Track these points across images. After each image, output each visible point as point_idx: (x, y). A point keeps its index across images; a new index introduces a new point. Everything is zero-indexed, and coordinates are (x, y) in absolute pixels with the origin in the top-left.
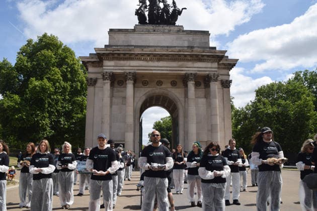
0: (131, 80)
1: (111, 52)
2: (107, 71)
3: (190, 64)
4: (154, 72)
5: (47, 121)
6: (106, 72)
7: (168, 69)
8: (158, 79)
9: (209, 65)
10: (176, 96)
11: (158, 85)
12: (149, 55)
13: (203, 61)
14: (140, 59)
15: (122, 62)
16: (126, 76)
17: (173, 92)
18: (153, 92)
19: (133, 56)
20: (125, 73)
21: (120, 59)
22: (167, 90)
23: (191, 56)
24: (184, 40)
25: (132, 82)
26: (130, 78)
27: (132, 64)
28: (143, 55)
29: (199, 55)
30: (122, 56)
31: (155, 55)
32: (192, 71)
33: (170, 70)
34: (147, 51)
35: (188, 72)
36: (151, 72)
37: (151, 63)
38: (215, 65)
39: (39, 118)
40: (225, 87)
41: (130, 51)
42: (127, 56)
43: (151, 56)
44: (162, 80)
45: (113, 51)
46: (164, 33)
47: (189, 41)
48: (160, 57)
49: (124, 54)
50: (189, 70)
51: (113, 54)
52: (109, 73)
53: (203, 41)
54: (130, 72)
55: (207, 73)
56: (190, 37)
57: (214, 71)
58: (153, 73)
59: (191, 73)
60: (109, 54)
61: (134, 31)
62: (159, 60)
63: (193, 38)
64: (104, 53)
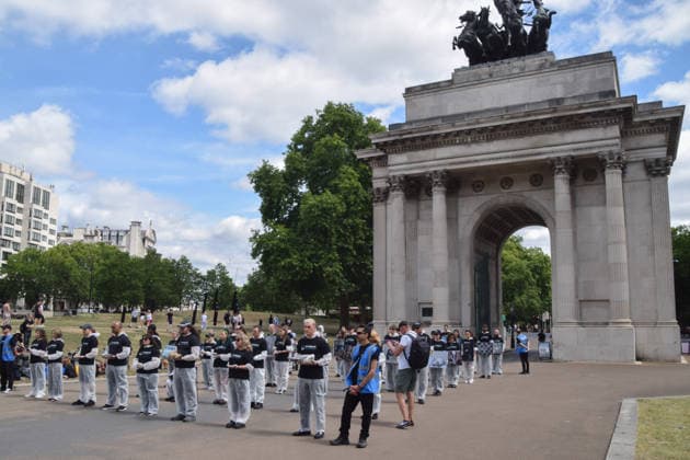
0: (440, 186)
1: (398, 137)
2: (396, 174)
3: (555, 138)
4: (482, 164)
5: (338, 267)
6: (394, 177)
7: (510, 154)
8: (503, 176)
9: (598, 133)
10: (541, 206)
11: (504, 188)
12: (469, 132)
13: (585, 128)
14: (453, 143)
15: (422, 154)
16: (430, 179)
17: (535, 197)
18: (494, 202)
19: (439, 140)
20: (424, 174)
21: (417, 148)
22: (522, 196)
23: (557, 120)
24: (555, 84)
27: (438, 156)
28: (458, 133)
30: (418, 142)
31: (483, 130)
32: (562, 151)
33: (513, 157)
34: (462, 126)
35: (552, 156)
36: (476, 165)
37: (475, 148)
38: (615, 131)
39: (322, 263)
40: (655, 176)
41: (432, 130)
42: (429, 140)
43: (473, 134)
45: (401, 135)
46: (510, 77)
47: (565, 84)
48: (492, 134)
49: (423, 138)
50: (553, 152)
51: (404, 141)
53: (599, 77)
54: (435, 172)
55: (595, 151)
56: (568, 76)
57: (613, 145)
59: (559, 158)
60: (394, 141)
61: (450, 83)
62: (490, 139)
63: (575, 76)
64: (385, 142)
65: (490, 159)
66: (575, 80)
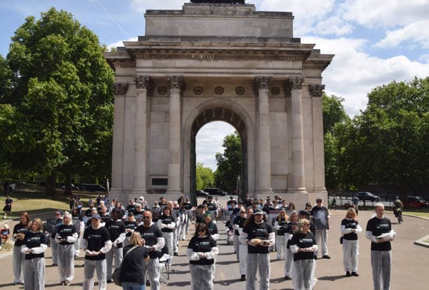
0: (177, 88)
1: (148, 47)
2: (142, 74)
3: (262, 64)
4: (209, 75)
5: (59, 143)
6: (141, 77)
7: (230, 71)
9: (290, 64)
10: (243, 109)
11: (217, 93)
12: (202, 51)
13: (282, 60)
14: (189, 57)
15: (164, 62)
16: (170, 82)
17: (238, 102)
18: (210, 103)
19: (179, 53)
20: (167, 77)
21: (161, 57)
23: (264, 52)
24: (255, 27)
25: (178, 90)
26: (175, 85)
27: (177, 65)
28: (194, 51)
29: (274, 50)
30: (163, 53)
31: (211, 52)
32: (265, 73)
33: (233, 73)
34: (199, 45)
35: (258, 75)
37: (205, 63)
38: (299, 64)
39: (45, 139)
41: (174, 45)
42: (171, 53)
43: (206, 53)
44: (223, 86)
45: (151, 46)
46: (226, 15)
47: (263, 28)
48: (219, 55)
49: (167, 50)
50: (260, 73)
51: (150, 50)
52: (145, 78)
53: (284, 27)
54: (175, 77)
55: (287, 76)
56: (265, 22)
57: (298, 74)
58: (208, 77)
59: (264, 77)
60: (144, 49)
61: (182, 12)
62: (217, 58)
63: (269, 24)
64: (136, 49)
65: (215, 73)
66: (269, 27)
